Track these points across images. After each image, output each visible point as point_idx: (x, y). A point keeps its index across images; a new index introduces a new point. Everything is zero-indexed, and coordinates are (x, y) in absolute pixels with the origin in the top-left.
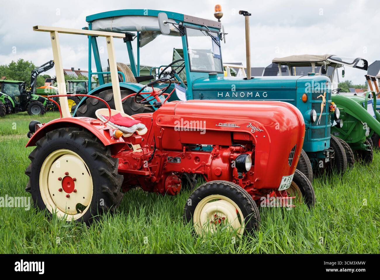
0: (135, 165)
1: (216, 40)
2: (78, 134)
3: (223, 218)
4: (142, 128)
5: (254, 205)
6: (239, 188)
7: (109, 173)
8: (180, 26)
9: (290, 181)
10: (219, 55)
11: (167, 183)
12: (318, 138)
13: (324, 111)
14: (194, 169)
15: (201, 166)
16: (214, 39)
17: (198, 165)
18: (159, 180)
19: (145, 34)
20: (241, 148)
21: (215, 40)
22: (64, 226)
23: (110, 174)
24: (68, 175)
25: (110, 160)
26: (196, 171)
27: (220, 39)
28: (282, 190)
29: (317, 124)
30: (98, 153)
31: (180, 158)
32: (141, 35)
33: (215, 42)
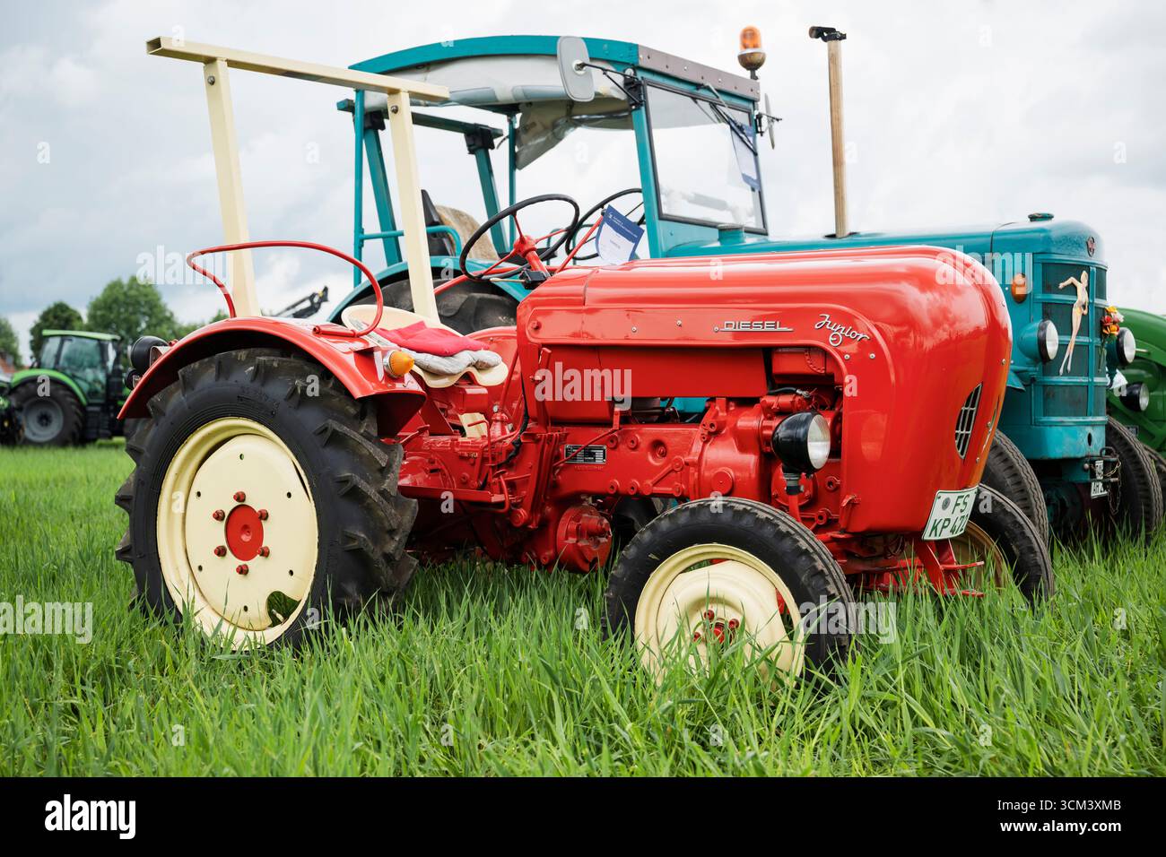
0: (464, 478)
1: (744, 133)
2: (275, 368)
3: (731, 623)
4: (490, 363)
5: (835, 574)
6: (786, 520)
7: (368, 486)
8: (628, 81)
9: (962, 511)
10: (755, 177)
11: (561, 532)
12: (1066, 415)
13: (1084, 330)
14: (649, 482)
15: (673, 470)
16: (737, 129)
17: (662, 467)
18: (538, 520)
19: (533, 130)
20: (797, 398)
21: (739, 132)
22: (218, 658)
23: (371, 491)
24: (244, 500)
25: (370, 448)
26: (655, 488)
27: (757, 132)
28: (937, 538)
29: (1061, 371)
30: (335, 425)
31: (605, 447)
32: (521, 133)
33: (741, 138)
